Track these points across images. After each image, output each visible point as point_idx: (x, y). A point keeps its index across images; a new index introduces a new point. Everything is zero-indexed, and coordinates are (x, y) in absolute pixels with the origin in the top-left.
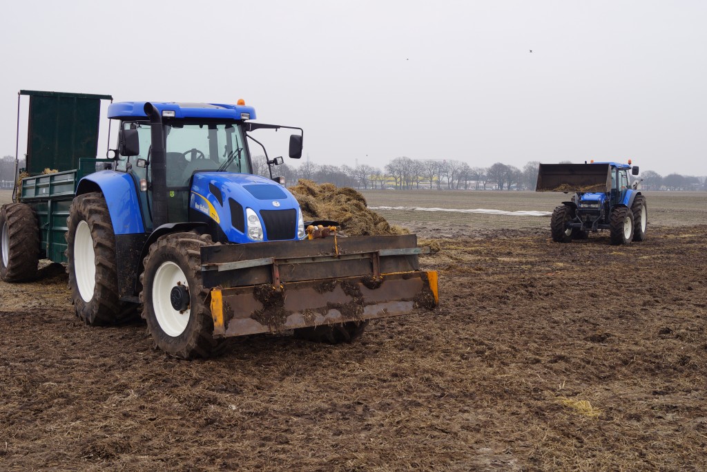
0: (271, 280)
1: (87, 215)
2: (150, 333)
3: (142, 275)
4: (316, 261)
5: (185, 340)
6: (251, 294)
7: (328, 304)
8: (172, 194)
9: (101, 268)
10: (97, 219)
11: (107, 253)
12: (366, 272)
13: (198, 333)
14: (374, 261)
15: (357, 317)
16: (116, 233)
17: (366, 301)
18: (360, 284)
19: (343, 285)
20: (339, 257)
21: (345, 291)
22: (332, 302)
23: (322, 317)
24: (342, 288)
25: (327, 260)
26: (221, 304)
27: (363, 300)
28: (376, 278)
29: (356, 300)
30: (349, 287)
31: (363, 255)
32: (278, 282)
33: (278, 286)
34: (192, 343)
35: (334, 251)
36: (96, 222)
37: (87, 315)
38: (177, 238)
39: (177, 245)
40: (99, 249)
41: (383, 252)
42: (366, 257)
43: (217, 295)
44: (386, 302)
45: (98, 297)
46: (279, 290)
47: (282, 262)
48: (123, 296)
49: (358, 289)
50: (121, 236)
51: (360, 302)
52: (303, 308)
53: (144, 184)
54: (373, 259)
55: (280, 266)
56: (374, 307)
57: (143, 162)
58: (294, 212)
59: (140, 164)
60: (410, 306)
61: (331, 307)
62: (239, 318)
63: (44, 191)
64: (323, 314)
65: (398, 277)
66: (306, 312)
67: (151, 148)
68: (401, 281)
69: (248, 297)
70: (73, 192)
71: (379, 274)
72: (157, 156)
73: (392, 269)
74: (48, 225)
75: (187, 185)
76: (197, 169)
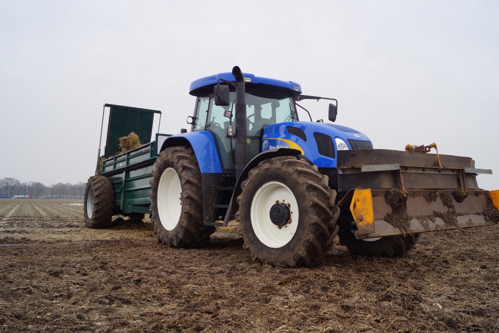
0: (397, 184)
1: (176, 161)
2: (247, 247)
3: (240, 197)
4: (425, 172)
5: (293, 249)
6: (384, 198)
7: (434, 212)
8: (248, 141)
9: (188, 201)
10: (186, 163)
11: (194, 188)
12: (455, 186)
13: (309, 242)
14: (461, 178)
16: (202, 172)
18: (452, 197)
19: (442, 195)
21: (443, 201)
22: (436, 211)
23: (432, 223)
24: (441, 199)
25: (432, 172)
26: (369, 202)
27: (455, 211)
28: (464, 192)
29: (451, 210)
30: (446, 199)
31: (453, 171)
32: (404, 188)
33: (404, 191)
34: (302, 251)
35: (438, 164)
36: (185, 164)
37: (172, 240)
38: (280, 160)
39: (282, 166)
40: (187, 186)
41: (467, 170)
42: (455, 172)
43: (364, 195)
44: (468, 214)
45: (184, 224)
46: (404, 195)
47: (404, 169)
48: (206, 222)
49: (451, 201)
50: (205, 174)
51: (454, 213)
52: (419, 214)
53: (230, 130)
54: (459, 175)
55: (402, 173)
56: (462, 217)
57: (230, 113)
58: (369, 143)
59: (227, 114)
60: (483, 219)
61: (436, 215)
62: (376, 220)
63: (121, 165)
64: (433, 221)
65: (473, 193)
66: (421, 218)
67: (235, 102)
68: (474, 197)
69: (381, 200)
70: (149, 159)
71: (465, 188)
72: (241, 108)
73: (470, 186)
74: (123, 188)
75: (259, 135)
76: (265, 124)
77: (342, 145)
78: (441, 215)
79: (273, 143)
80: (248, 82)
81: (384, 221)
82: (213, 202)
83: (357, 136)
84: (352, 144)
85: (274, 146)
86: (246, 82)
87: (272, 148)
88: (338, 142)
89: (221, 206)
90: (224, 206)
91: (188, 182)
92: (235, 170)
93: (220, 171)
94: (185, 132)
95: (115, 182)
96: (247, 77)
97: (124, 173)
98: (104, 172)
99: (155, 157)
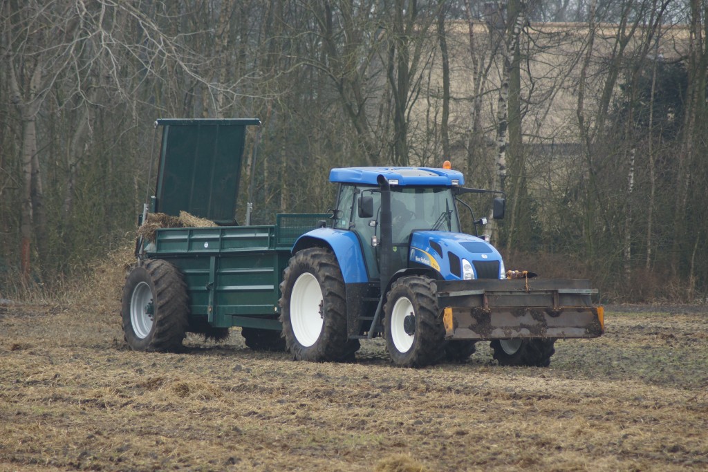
0: (482, 304)
1: (318, 267)
4: (513, 294)
6: (469, 313)
7: (521, 324)
8: (395, 249)
12: (549, 304)
14: (555, 297)
15: (541, 335)
16: (346, 282)
17: (549, 325)
18: (545, 313)
19: (532, 312)
20: (529, 292)
21: (533, 316)
22: (524, 323)
23: (516, 332)
24: (531, 314)
25: (521, 294)
26: (451, 316)
27: (546, 324)
28: (556, 309)
29: (541, 323)
30: (536, 314)
31: (546, 292)
32: (487, 306)
33: (487, 309)
35: (525, 288)
41: (562, 291)
42: (549, 294)
43: (449, 311)
44: (564, 327)
46: (487, 311)
47: (490, 293)
48: (351, 335)
49: (543, 316)
50: (350, 284)
51: (544, 326)
52: (504, 325)
53: (375, 240)
54: (554, 295)
55: (488, 296)
56: (555, 329)
57: (374, 222)
58: (497, 262)
59: (371, 224)
60: (582, 331)
61: (523, 326)
62: (461, 328)
63: (206, 245)
64: (518, 331)
65: (573, 310)
66: (506, 327)
67: (380, 210)
68: (576, 313)
69: (467, 315)
70: (266, 249)
71: (558, 306)
72: (386, 218)
73: (568, 304)
74: (212, 284)
75: (407, 241)
76: (414, 228)
77: (467, 265)
78: (528, 327)
79: (419, 254)
80: (395, 185)
81: (468, 329)
82: (358, 313)
83: (484, 257)
84: (477, 265)
85: (419, 257)
86: (391, 185)
87: (417, 259)
88: (465, 263)
89: (365, 318)
90: (370, 318)
91: (330, 293)
92: (379, 280)
93: (366, 280)
94: (324, 225)
95: (188, 271)
96: (394, 178)
97: (213, 260)
98: (163, 251)
99: (278, 249)
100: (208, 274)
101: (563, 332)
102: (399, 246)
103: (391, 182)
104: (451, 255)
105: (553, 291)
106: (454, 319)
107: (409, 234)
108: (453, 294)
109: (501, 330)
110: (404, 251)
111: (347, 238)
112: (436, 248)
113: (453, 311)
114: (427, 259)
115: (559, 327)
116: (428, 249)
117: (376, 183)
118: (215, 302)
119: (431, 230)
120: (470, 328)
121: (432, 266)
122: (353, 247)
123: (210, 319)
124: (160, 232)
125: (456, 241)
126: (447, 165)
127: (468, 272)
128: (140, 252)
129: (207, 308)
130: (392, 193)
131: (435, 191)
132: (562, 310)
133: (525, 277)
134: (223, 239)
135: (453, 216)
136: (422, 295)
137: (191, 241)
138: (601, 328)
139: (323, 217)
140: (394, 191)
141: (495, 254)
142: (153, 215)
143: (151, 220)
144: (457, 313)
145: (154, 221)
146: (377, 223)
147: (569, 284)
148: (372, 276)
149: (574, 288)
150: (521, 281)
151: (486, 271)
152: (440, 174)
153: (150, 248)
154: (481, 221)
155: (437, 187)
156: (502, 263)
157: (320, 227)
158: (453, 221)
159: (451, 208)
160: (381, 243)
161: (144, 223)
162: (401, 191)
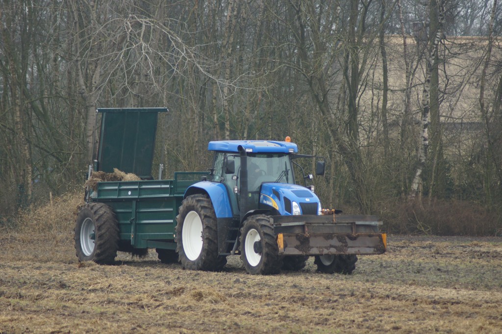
0: (304, 231)
4: (325, 225)
6: (295, 237)
8: (250, 195)
12: (349, 231)
14: (353, 227)
15: (344, 252)
16: (217, 218)
17: (349, 245)
18: (346, 237)
19: (338, 237)
20: (336, 223)
21: (338, 240)
22: (332, 244)
25: (330, 225)
26: (282, 239)
27: (347, 245)
28: (354, 235)
29: (344, 244)
30: (341, 238)
31: (347, 223)
32: (307, 233)
33: (307, 234)
35: (333, 221)
41: (358, 223)
42: (349, 225)
43: (281, 236)
44: (359, 247)
46: (307, 236)
47: (309, 224)
48: (220, 252)
49: (345, 239)
50: (220, 219)
52: (318, 246)
53: (236, 189)
54: (352, 225)
55: (308, 226)
56: (353, 248)
57: (236, 177)
58: (316, 204)
59: (234, 178)
60: (372, 250)
61: (331, 246)
62: (290, 247)
63: (130, 193)
64: (328, 249)
65: (365, 235)
66: (320, 247)
67: (240, 169)
68: (368, 238)
69: (294, 238)
70: (167, 195)
71: (356, 233)
72: (244, 174)
73: (363, 231)
74: (133, 219)
75: (258, 190)
76: (263, 181)
77: (296, 206)
78: (335, 247)
79: (265, 198)
80: (250, 153)
82: (225, 238)
83: (308, 200)
84: (302, 205)
85: (265, 200)
86: (247, 152)
87: (265, 202)
88: (294, 204)
89: (230, 241)
90: (233, 241)
91: (207, 227)
92: (239, 216)
93: (231, 216)
94: (205, 180)
95: (118, 211)
96: (249, 148)
97: (134, 203)
98: (102, 197)
99: (175, 195)
100: (131, 212)
101: (359, 251)
102: (252, 193)
103: (247, 150)
104: (285, 198)
105: (352, 223)
106: (284, 241)
107: (260, 185)
108: (283, 225)
109: (317, 249)
110: (256, 196)
111: (219, 187)
112: (277, 194)
113: (284, 236)
114: (271, 201)
115: (357, 247)
116: (271, 195)
117: (237, 151)
118: (136, 231)
119: (275, 182)
120: (295, 247)
121: (273, 206)
122: (223, 194)
123: (132, 243)
124: (100, 184)
125: (289, 190)
126: (288, 139)
127: (296, 210)
128: (87, 198)
129: (130, 235)
130: (248, 157)
131: (279, 157)
132: (358, 236)
133: (333, 213)
134: (141, 189)
135: (290, 173)
136: (265, 226)
137: (120, 190)
138: (384, 248)
139: (205, 174)
140: (250, 156)
141: (315, 198)
142: (96, 173)
143: (94, 176)
144: (287, 237)
145: (96, 176)
146: (237, 178)
147: (363, 219)
148: (235, 213)
149: (366, 221)
150: (330, 216)
151: (308, 209)
152: (281, 145)
153: (94, 195)
154: (309, 177)
155: (280, 154)
156: (320, 204)
157: (203, 180)
158: (290, 176)
159: (289, 167)
160: (240, 191)
161: (89, 178)
162: (255, 156)
